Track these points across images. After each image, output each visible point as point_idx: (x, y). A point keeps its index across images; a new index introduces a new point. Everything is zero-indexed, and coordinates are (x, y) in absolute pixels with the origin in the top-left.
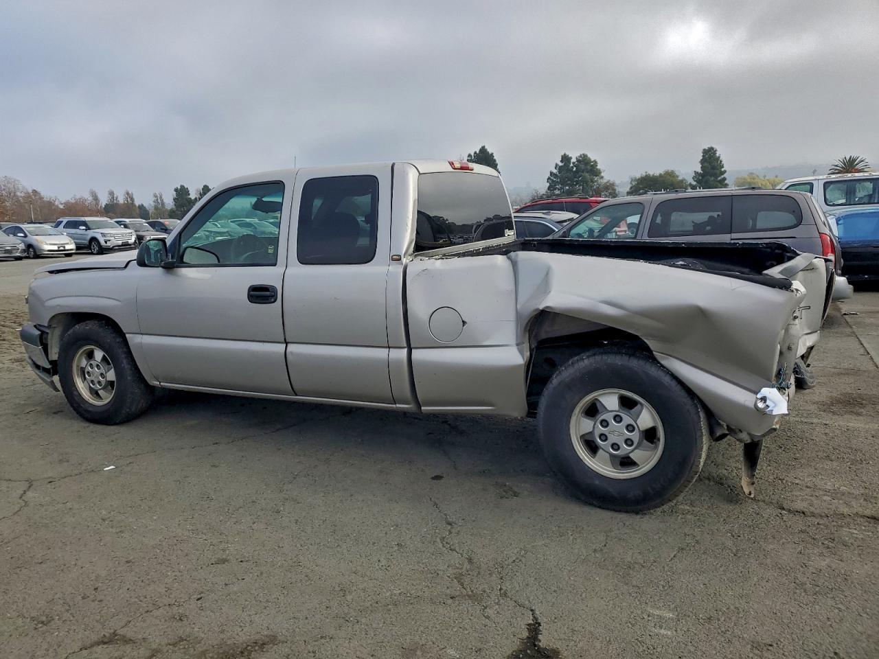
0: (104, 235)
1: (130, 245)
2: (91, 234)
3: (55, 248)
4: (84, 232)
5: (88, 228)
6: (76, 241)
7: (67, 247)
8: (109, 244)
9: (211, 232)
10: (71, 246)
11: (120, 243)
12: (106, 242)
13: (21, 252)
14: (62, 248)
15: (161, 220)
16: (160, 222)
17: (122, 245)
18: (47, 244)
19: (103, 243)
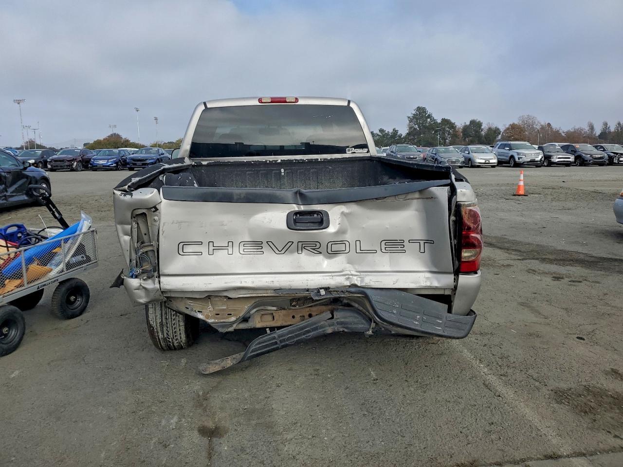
0: (518, 154)
1: (537, 161)
2: (511, 153)
3: (483, 161)
4: (507, 151)
5: (510, 149)
6: (499, 157)
7: (491, 161)
8: (521, 160)
9: (617, 154)
10: (495, 161)
11: (529, 160)
12: (519, 159)
13: (461, 163)
14: (487, 162)
15: (574, 145)
16: (572, 145)
17: (530, 162)
18: (479, 159)
19: (517, 160)
